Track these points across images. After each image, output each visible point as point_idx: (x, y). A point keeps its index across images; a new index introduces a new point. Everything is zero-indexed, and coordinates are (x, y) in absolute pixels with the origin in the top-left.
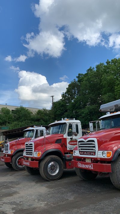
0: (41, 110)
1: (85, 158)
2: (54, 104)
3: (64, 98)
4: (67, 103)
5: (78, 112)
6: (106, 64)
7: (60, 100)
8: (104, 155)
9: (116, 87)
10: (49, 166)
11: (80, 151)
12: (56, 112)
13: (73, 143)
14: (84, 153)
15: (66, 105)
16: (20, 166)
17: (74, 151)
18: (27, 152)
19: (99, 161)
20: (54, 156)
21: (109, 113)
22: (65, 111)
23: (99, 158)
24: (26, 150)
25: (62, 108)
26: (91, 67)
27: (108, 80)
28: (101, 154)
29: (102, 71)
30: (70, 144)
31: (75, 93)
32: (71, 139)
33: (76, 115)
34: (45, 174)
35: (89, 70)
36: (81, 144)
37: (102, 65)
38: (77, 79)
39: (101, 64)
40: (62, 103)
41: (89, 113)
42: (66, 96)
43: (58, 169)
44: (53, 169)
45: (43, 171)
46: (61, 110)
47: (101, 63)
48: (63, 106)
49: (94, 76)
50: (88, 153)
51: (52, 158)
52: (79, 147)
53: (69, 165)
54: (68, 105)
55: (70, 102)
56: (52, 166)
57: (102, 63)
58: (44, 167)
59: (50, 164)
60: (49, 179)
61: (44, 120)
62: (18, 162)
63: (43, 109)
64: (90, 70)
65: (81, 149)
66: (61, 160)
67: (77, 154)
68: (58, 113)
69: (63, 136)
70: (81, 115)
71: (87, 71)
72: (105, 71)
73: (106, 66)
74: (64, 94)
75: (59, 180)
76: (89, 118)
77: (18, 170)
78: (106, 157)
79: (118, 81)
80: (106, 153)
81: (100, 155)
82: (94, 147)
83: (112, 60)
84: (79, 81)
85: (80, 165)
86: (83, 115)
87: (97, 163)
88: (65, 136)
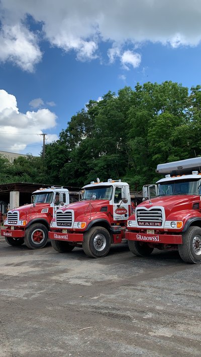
0: (23, 156)
1: (145, 230)
2: (46, 147)
3: (64, 139)
4: (67, 147)
5: (88, 164)
6: (134, 90)
7: (57, 141)
8: (173, 226)
9: (150, 129)
10: (95, 240)
11: (138, 222)
12: (50, 161)
13: (120, 212)
14: (144, 224)
15: (67, 151)
16: (36, 243)
17: (128, 221)
18: (59, 223)
19: (165, 232)
20: (100, 228)
21: (169, 175)
22: (65, 160)
23: (166, 229)
24: (57, 220)
25: (60, 156)
26: (110, 92)
27: (138, 117)
28: (170, 224)
29: (128, 101)
30: (117, 213)
31: (82, 132)
32: (118, 206)
33: (85, 169)
34: (91, 249)
35: (106, 96)
36: (140, 213)
37: (128, 91)
38: (87, 109)
39: (127, 89)
40: (61, 147)
41: (105, 166)
42: (66, 136)
43: (105, 243)
44: (99, 243)
45: (88, 246)
46: (60, 159)
47: (126, 87)
48: (62, 152)
49: (115, 106)
50: (151, 223)
51: (98, 230)
52: (138, 216)
53: (117, 239)
54: (70, 151)
55: (73, 146)
56: (98, 239)
57: (128, 87)
58: (90, 241)
59: (96, 237)
60: (95, 255)
61: (29, 174)
62: (33, 237)
63: (28, 156)
64: (109, 96)
65: (141, 219)
66: (108, 233)
67: (133, 224)
68: (53, 163)
69: (108, 203)
70: (93, 169)
71: (104, 97)
72: (133, 102)
73: (135, 93)
74: (63, 133)
75: (106, 257)
76: (106, 173)
77: (33, 248)
78: (176, 228)
79: (153, 120)
80: (176, 223)
81: (167, 225)
82: (161, 216)
83: (144, 85)
84: (90, 113)
85: (139, 237)
86: (97, 169)
87: (163, 234)
88: (112, 203)
